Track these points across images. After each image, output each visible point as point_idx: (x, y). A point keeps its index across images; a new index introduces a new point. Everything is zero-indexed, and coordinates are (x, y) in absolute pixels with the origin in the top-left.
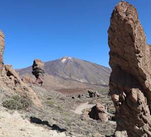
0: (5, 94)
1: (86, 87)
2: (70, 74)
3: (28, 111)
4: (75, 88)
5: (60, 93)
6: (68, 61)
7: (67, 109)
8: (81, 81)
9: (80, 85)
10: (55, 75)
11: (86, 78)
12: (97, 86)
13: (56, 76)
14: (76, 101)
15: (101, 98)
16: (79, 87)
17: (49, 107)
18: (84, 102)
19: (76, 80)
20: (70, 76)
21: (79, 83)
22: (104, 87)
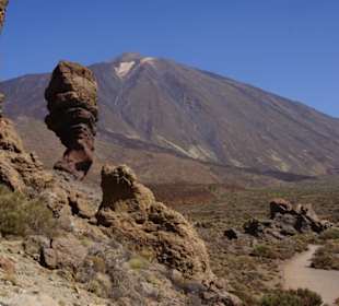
2: (149, 124)
8: (193, 153)
11: (211, 142)
12: (256, 177)
16: (184, 177)
19: (171, 151)
20: (148, 133)
21: (185, 161)
22: (284, 183)
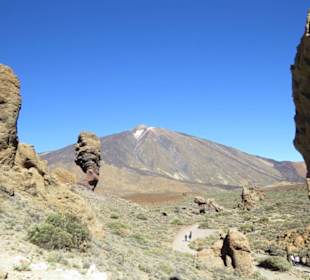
0: (28, 212)
1: (186, 189)
2: (152, 162)
3: (84, 251)
4: (163, 192)
5: (135, 204)
6: (147, 134)
7: (155, 241)
8: (176, 176)
9: (173, 185)
10: (120, 164)
11: (185, 169)
12: (210, 188)
13: (120, 167)
14: (171, 221)
15: (224, 214)
16: (171, 189)
17: (115, 236)
18: (189, 224)
19: (164, 176)
20: (152, 166)
21: (172, 181)
22: (226, 191)
